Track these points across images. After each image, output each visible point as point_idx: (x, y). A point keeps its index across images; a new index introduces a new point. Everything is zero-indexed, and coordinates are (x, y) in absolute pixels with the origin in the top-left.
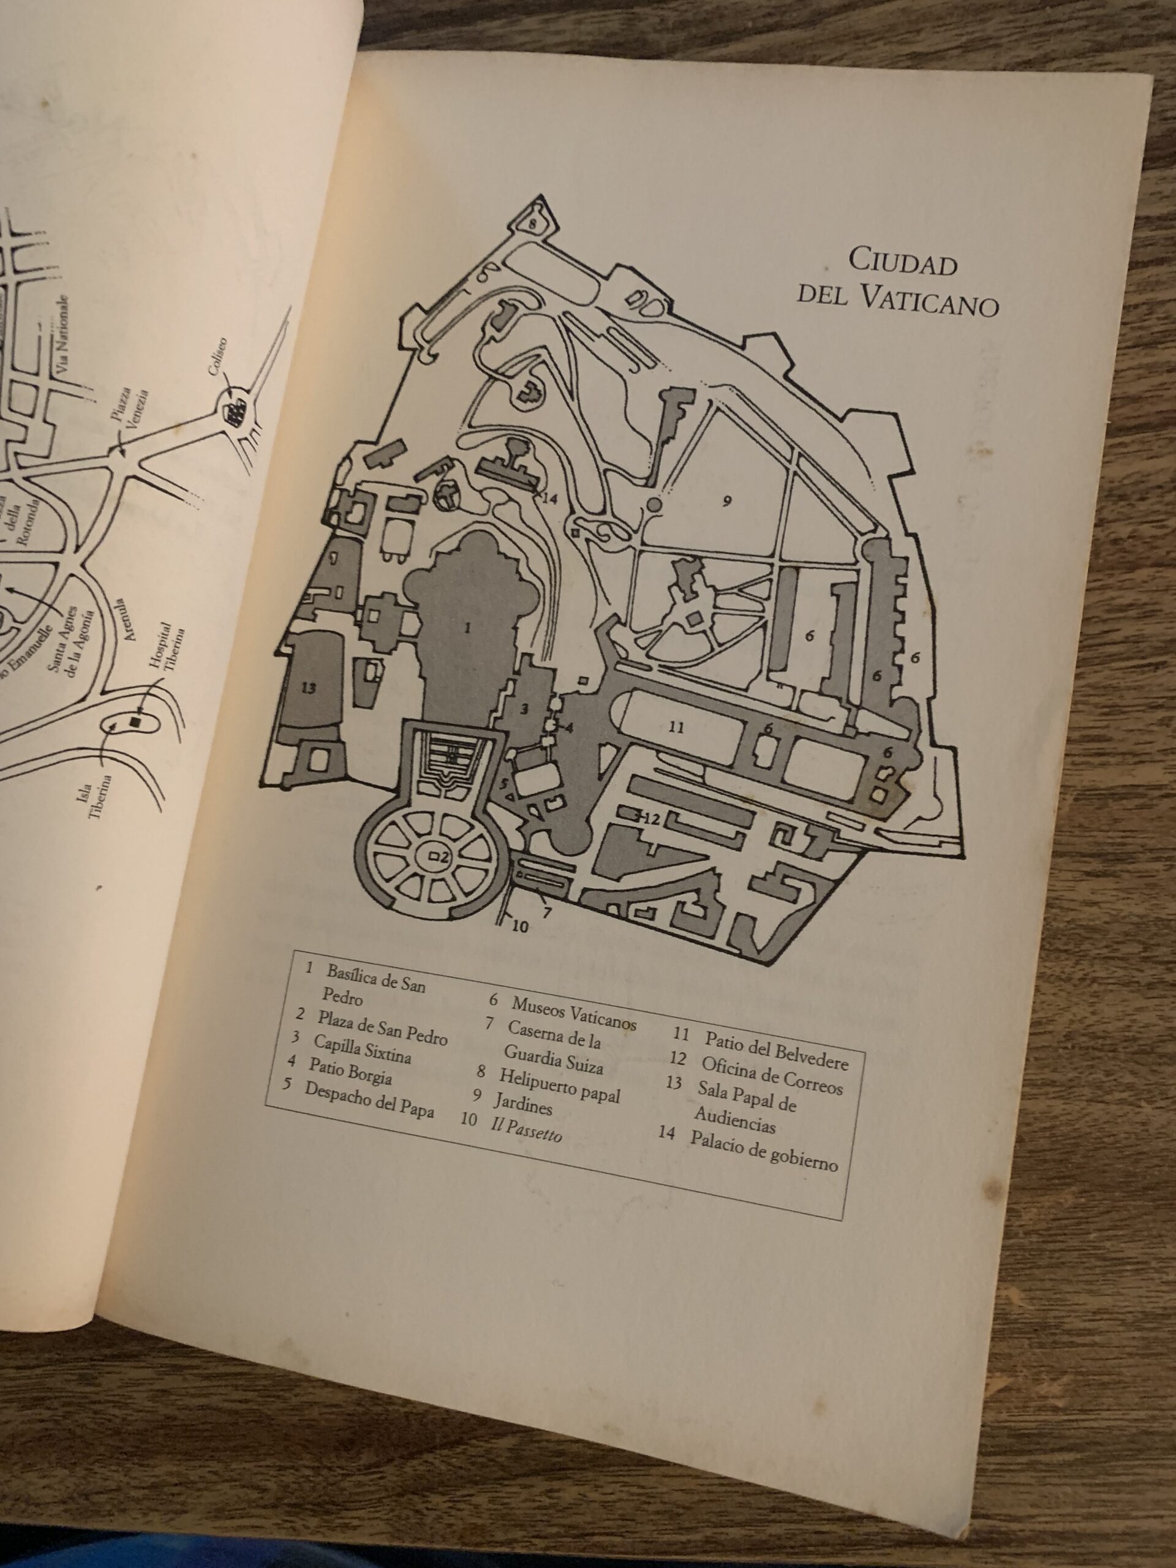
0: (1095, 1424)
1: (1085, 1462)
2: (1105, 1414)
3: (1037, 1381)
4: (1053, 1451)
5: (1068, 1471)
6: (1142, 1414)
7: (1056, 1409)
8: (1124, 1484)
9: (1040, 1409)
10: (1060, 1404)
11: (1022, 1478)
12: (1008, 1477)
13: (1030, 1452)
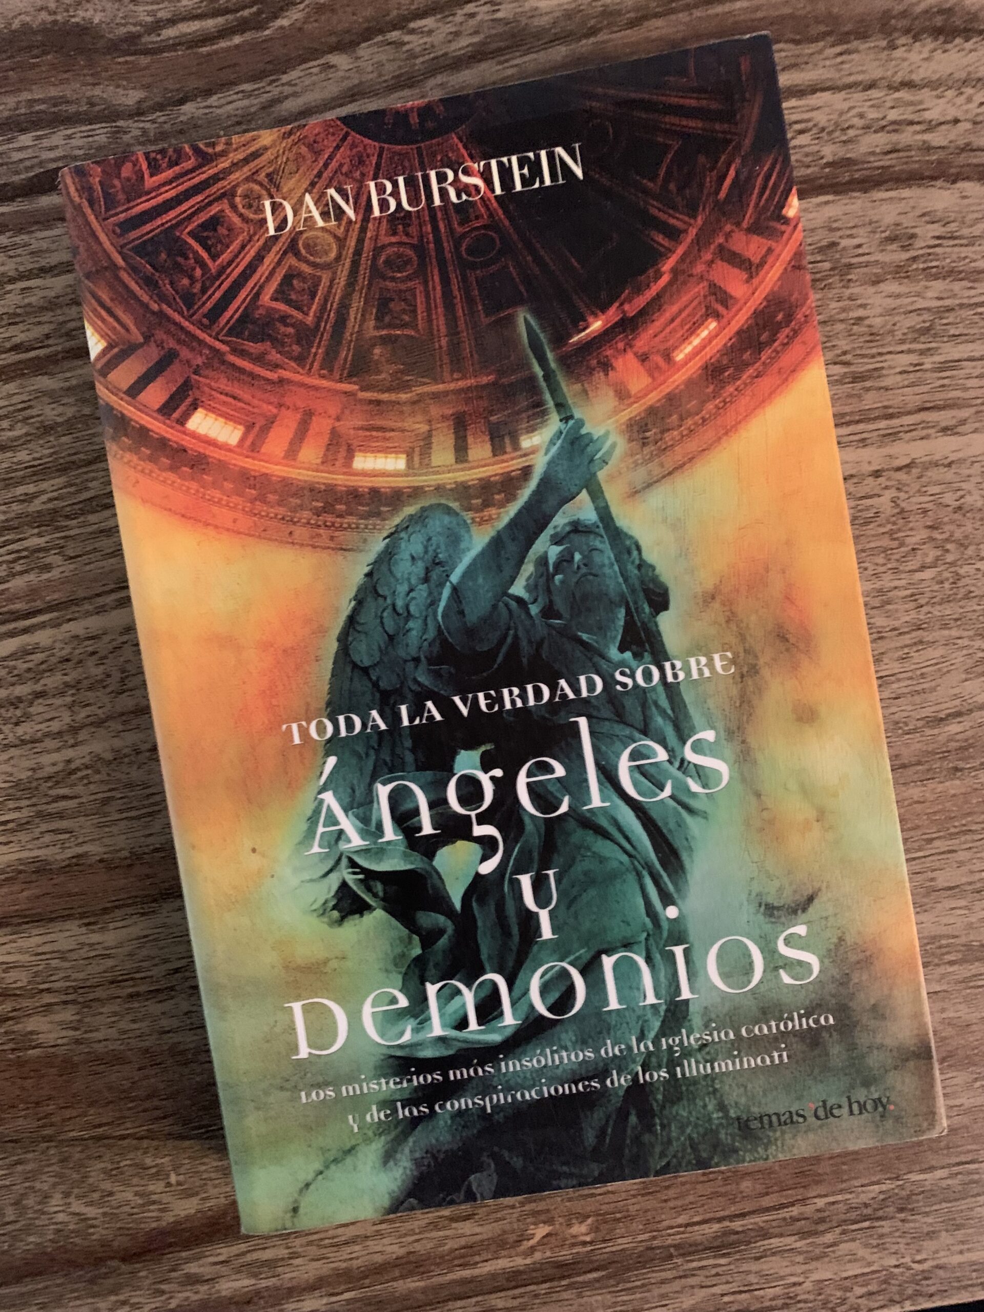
0: (614, 1249)
1: (609, 1277)
2: (620, 1241)
3: (570, 1225)
4: (585, 1273)
5: (597, 1285)
6: (646, 1236)
7: (584, 1243)
8: (637, 1287)
9: (573, 1245)
10: (588, 1239)
11: (565, 1295)
12: (555, 1297)
13: (569, 1276)
